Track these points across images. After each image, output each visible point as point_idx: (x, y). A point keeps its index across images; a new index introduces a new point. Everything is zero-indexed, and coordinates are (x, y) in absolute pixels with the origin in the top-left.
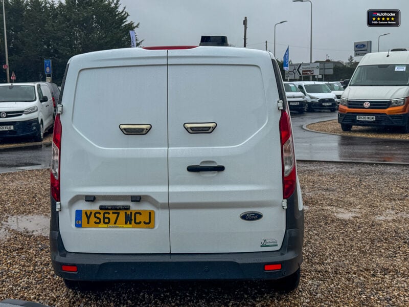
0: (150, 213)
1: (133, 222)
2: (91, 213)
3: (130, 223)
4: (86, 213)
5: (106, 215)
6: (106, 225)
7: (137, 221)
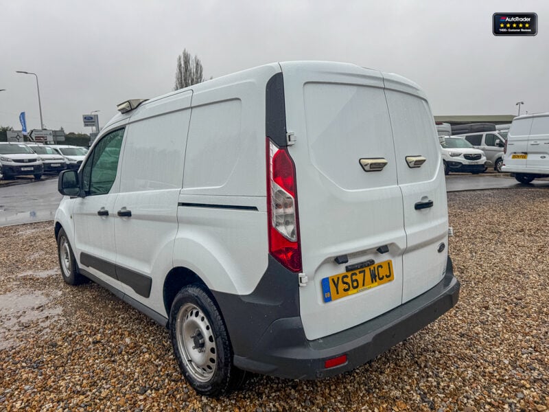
0: (389, 263)
1: (377, 278)
2: (338, 278)
3: (376, 281)
4: (333, 280)
5: (354, 277)
6: (355, 290)
7: (381, 277)
